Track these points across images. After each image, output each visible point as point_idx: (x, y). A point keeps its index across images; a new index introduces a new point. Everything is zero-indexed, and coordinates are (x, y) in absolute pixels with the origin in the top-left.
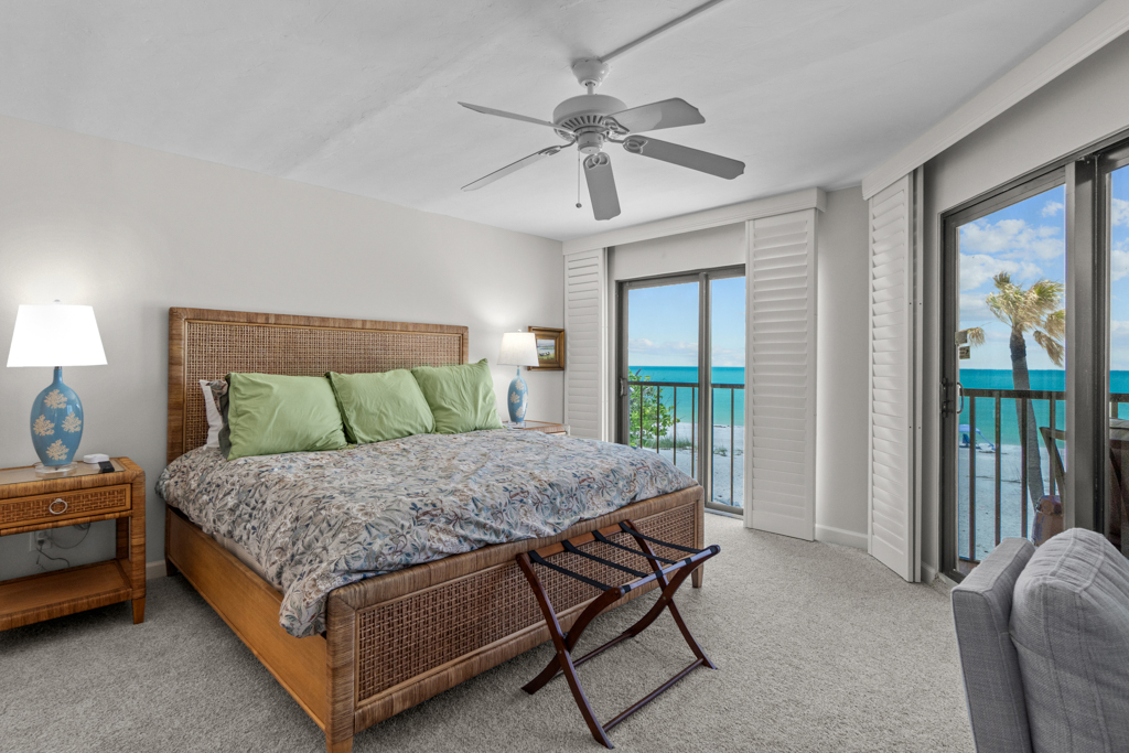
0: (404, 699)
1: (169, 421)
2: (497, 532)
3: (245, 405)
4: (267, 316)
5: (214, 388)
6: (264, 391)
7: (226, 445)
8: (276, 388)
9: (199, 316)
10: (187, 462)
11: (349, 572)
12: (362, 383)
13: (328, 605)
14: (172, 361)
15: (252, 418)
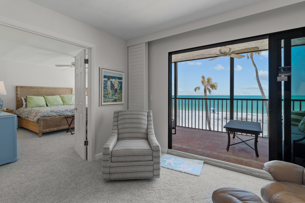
0: (48, 131)
1: (16, 104)
2: (62, 114)
3: (29, 100)
4: (33, 87)
5: (24, 98)
6: (32, 98)
7: (26, 106)
8: (34, 98)
9: (21, 87)
10: (20, 110)
11: (41, 116)
12: (50, 98)
13: (38, 119)
14: (17, 94)
15: (31, 102)
